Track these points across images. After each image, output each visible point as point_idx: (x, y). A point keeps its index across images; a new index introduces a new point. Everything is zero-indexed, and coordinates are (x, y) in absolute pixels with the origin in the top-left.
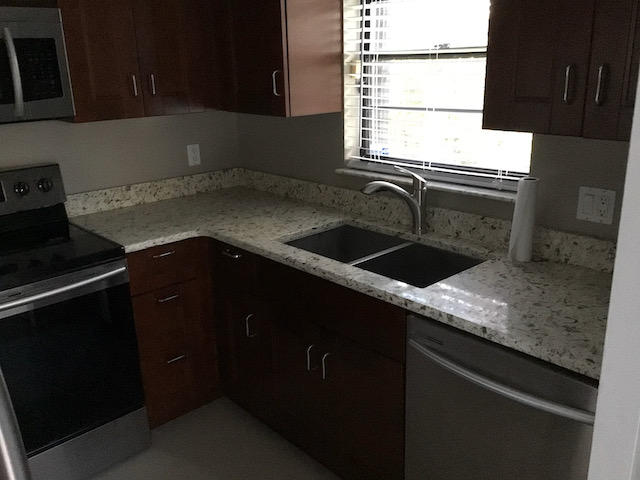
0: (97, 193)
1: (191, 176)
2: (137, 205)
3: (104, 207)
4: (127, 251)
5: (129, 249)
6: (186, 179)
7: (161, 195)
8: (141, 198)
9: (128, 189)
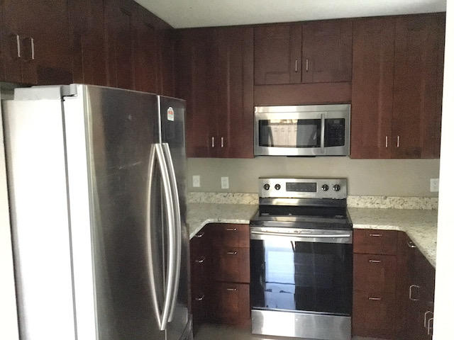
0: (366, 197)
1: (430, 198)
2: (389, 208)
3: (369, 206)
4: (354, 227)
5: (355, 226)
6: (426, 199)
7: (406, 206)
8: (392, 205)
9: (386, 198)
